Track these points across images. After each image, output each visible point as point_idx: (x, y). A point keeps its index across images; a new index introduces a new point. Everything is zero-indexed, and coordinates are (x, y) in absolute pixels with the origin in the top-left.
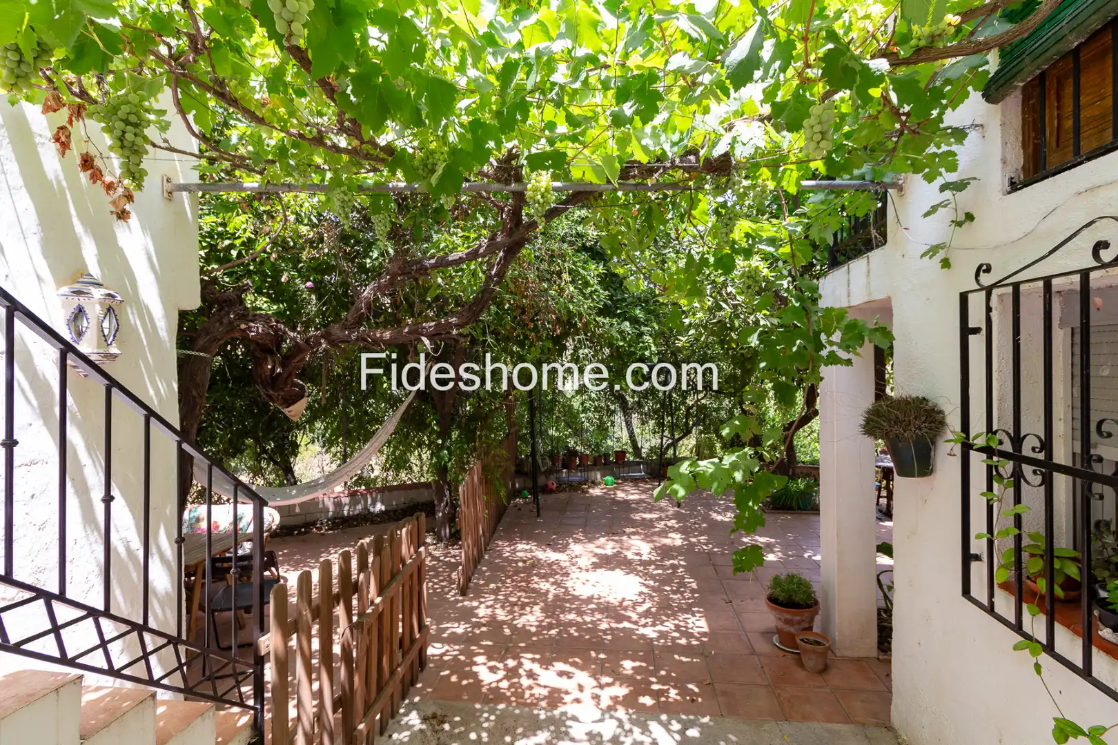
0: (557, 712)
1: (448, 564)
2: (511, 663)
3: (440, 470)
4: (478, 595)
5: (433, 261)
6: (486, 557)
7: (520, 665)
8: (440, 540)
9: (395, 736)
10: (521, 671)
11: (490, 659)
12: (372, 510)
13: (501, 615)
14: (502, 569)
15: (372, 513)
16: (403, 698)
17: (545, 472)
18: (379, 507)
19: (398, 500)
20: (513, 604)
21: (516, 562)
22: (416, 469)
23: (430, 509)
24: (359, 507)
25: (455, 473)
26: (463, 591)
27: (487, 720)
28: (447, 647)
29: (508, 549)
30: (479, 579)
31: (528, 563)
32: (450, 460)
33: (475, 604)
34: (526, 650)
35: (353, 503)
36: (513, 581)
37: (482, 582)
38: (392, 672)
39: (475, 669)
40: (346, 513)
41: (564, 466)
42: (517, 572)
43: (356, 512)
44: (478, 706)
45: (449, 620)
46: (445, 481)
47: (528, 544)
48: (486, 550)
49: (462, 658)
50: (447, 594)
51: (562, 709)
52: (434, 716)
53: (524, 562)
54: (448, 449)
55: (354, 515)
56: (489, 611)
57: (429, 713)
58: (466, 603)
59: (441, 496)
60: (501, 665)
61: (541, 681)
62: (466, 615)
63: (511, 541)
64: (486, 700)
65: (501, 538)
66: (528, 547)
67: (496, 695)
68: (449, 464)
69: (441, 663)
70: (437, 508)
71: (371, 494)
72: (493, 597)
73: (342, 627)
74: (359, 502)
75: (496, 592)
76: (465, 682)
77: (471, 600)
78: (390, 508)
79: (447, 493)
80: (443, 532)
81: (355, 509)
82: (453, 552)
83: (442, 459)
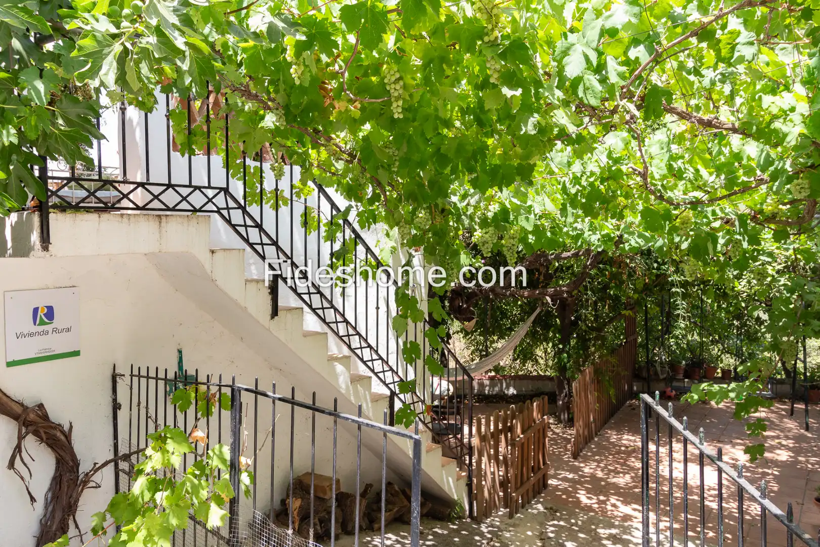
0: (626, 524)
1: (565, 439)
2: (602, 498)
3: (561, 368)
4: (586, 460)
5: (553, 257)
6: (596, 439)
7: (608, 500)
8: (560, 421)
9: (530, 510)
10: (608, 503)
11: (588, 493)
12: (506, 392)
13: (600, 474)
14: (608, 449)
15: (507, 395)
16: (534, 498)
17: (664, 379)
18: (512, 391)
19: (527, 387)
20: (610, 471)
21: (620, 446)
22: (542, 362)
23: (553, 398)
24: (497, 389)
25: (572, 372)
26: (575, 456)
27: (582, 517)
28: (561, 482)
29: (615, 437)
30: (587, 452)
31: (629, 449)
32: (569, 362)
33: (582, 465)
34: (612, 494)
35: (492, 385)
36: (614, 457)
37: (589, 454)
38: (528, 479)
39: (578, 495)
40: (487, 392)
41: (686, 376)
42: (619, 452)
43: (494, 393)
44: (577, 510)
45: (563, 470)
46: (565, 378)
47: (633, 436)
48: (596, 434)
49: (570, 489)
50: (563, 456)
51: (629, 523)
52: (551, 508)
53: (627, 447)
54: (568, 353)
55: (492, 395)
56: (592, 471)
57: (549, 506)
58: (576, 463)
59: (561, 388)
60: (595, 498)
61: (620, 509)
62: (575, 470)
63: (619, 431)
64: (582, 509)
65: (611, 429)
66: (633, 438)
67: (589, 509)
68: (568, 364)
69: (556, 488)
70: (558, 397)
71: (505, 379)
72: (596, 464)
73: (503, 444)
74: (496, 385)
75: (599, 462)
76: (570, 499)
77: (580, 462)
78: (521, 393)
79: (566, 387)
80: (562, 417)
81: (493, 390)
82: (569, 432)
83: (563, 360)
